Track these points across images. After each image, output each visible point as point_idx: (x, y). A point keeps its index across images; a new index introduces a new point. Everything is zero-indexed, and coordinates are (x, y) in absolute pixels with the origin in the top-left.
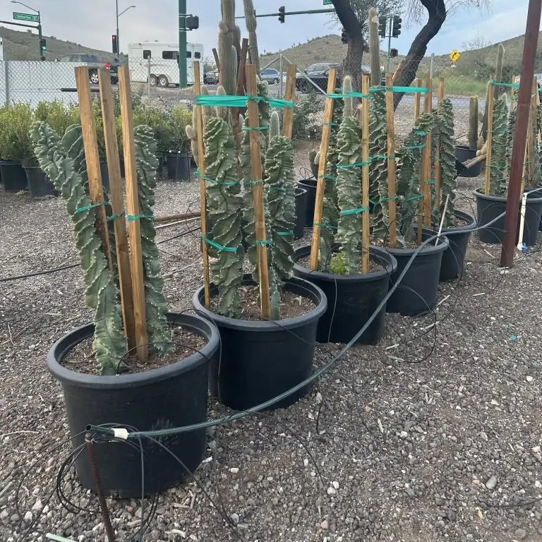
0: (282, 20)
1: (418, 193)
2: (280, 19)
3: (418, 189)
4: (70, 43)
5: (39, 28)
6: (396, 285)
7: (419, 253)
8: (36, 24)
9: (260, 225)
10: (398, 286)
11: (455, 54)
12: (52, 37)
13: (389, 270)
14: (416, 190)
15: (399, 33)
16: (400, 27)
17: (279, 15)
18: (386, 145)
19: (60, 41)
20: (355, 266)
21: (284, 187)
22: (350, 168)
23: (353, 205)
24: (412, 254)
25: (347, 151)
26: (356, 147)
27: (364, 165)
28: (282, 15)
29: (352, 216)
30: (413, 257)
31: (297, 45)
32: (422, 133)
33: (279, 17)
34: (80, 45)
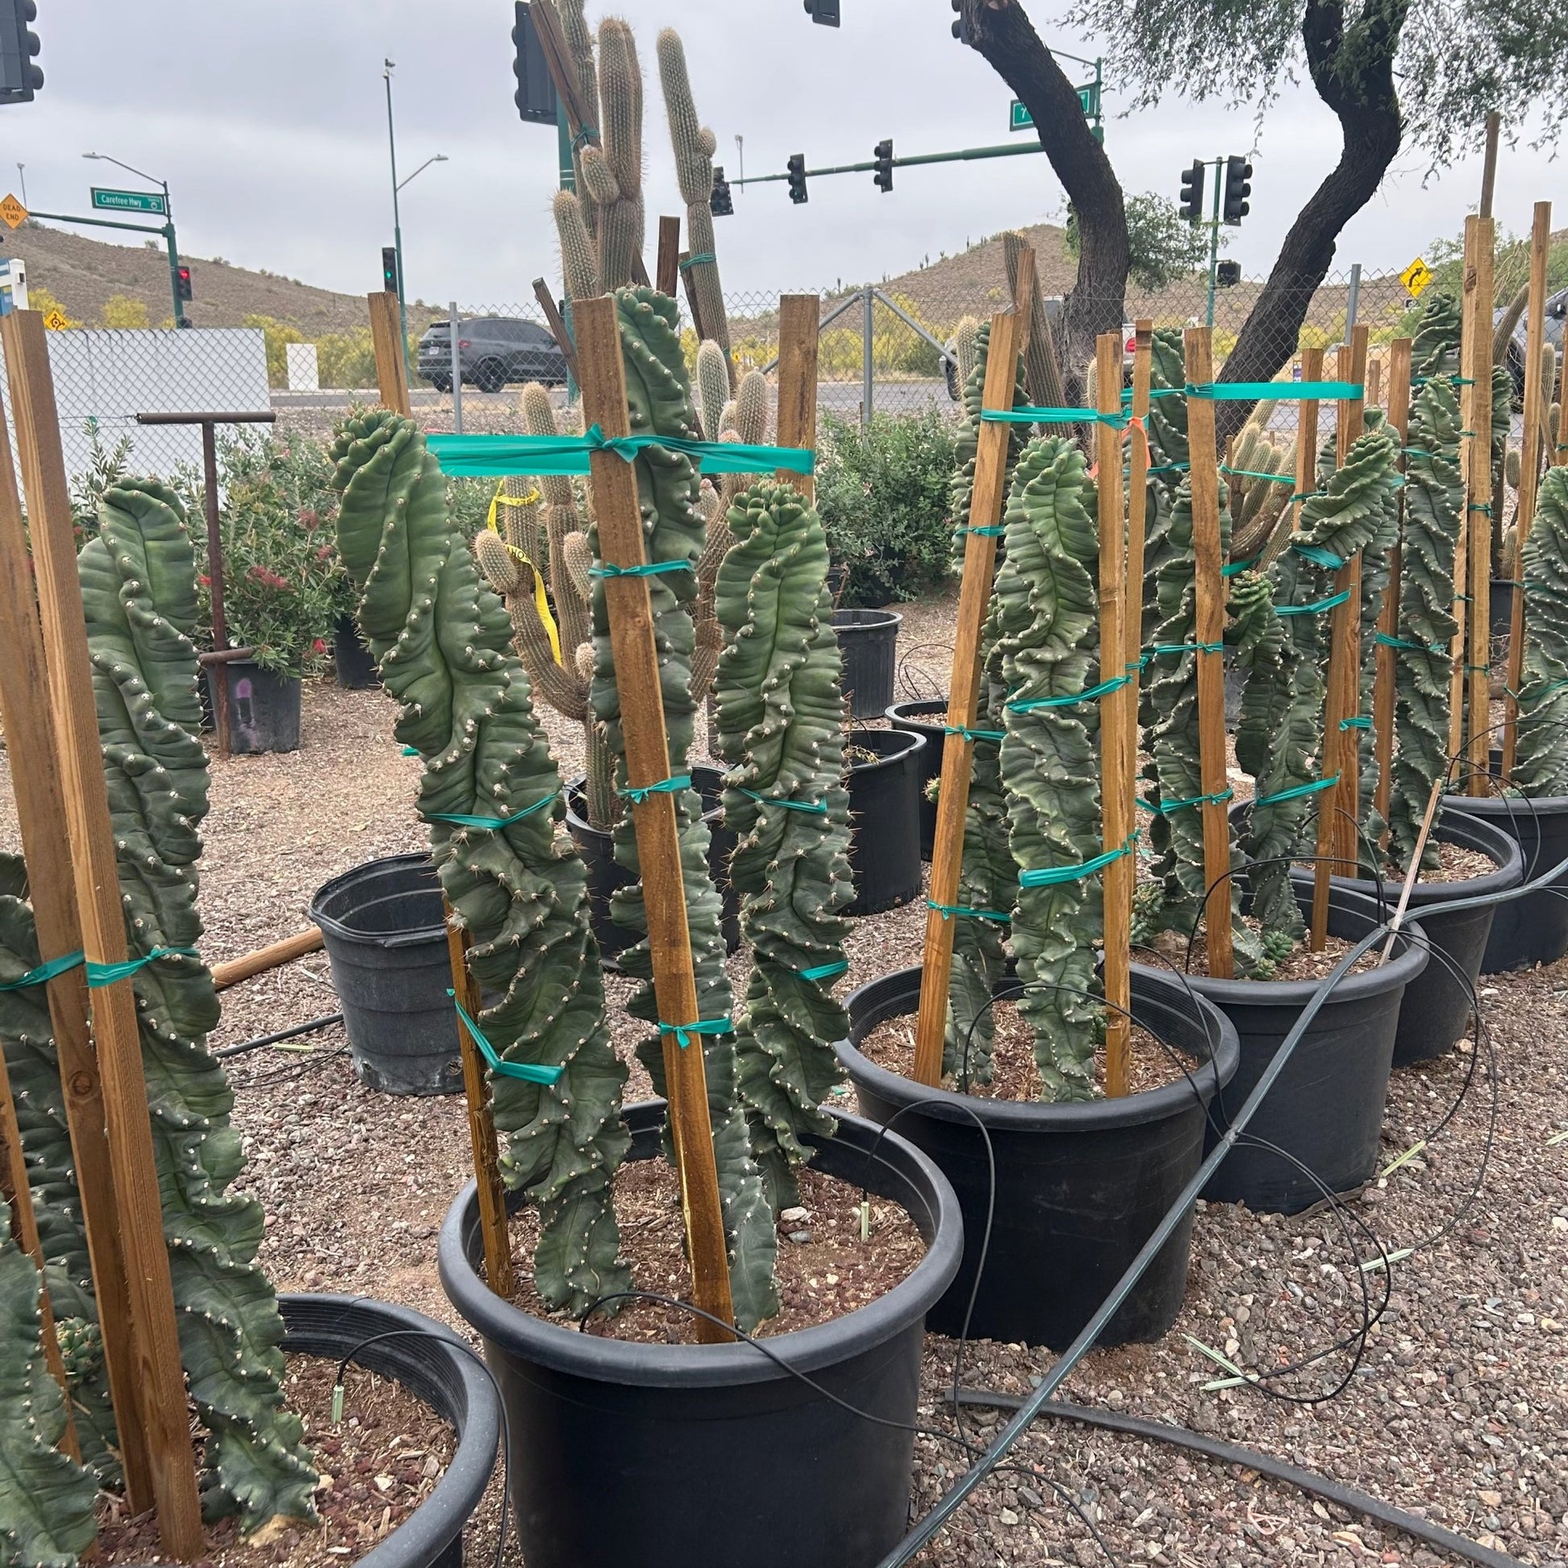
0: (885, 182)
1: (1308, 779)
2: (877, 180)
3: (1309, 761)
4: (270, 276)
5: (168, 232)
6: (1231, 1136)
7: (1331, 995)
8: (160, 222)
9: (672, 961)
10: (1240, 1137)
11: (1418, 273)
12: (216, 262)
13: (1203, 1079)
14: (1300, 765)
15: (1245, 209)
16: (1246, 190)
17: (876, 166)
18: (1192, 605)
19: (241, 270)
20: (1077, 1071)
21: (820, 796)
22: (1066, 711)
23: (1065, 851)
24: (1308, 997)
25: (1042, 644)
26: (1080, 628)
27: (1109, 693)
28: (884, 166)
29: (1067, 889)
30: (1312, 1008)
31: (935, 260)
32: (1327, 560)
33: (874, 173)
34: (298, 284)
